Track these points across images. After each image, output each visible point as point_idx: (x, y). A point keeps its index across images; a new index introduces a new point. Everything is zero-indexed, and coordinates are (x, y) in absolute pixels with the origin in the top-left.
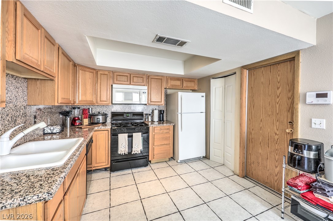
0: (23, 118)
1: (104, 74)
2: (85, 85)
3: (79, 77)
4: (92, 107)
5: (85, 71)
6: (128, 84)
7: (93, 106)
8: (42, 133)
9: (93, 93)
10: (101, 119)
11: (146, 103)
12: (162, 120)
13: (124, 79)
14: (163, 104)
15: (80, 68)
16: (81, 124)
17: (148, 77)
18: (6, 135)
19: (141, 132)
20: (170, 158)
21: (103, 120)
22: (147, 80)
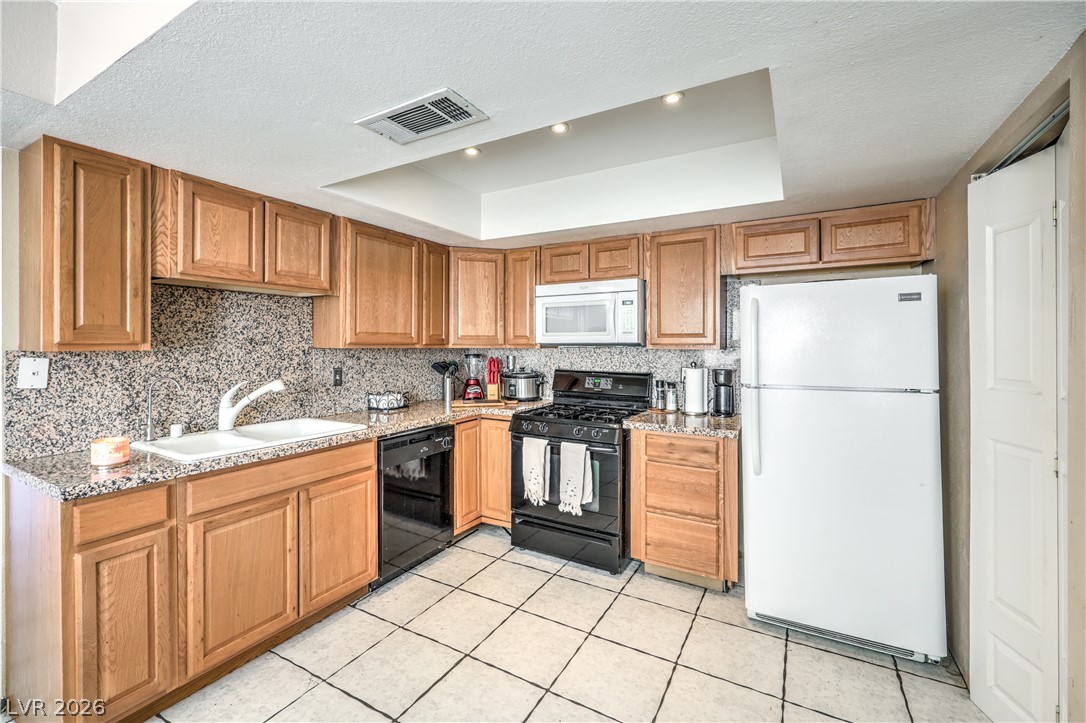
0: (298, 372)
1: (521, 260)
2: (473, 294)
3: (457, 278)
4: (515, 353)
5: (472, 260)
6: (584, 280)
7: (516, 349)
8: (364, 407)
9: (496, 315)
10: (523, 388)
11: (636, 341)
12: (723, 409)
13: (570, 263)
14: (714, 344)
15: (459, 255)
16: (480, 398)
17: (648, 244)
18: (226, 399)
19: (589, 442)
20: (729, 584)
21: (528, 392)
22: (648, 254)
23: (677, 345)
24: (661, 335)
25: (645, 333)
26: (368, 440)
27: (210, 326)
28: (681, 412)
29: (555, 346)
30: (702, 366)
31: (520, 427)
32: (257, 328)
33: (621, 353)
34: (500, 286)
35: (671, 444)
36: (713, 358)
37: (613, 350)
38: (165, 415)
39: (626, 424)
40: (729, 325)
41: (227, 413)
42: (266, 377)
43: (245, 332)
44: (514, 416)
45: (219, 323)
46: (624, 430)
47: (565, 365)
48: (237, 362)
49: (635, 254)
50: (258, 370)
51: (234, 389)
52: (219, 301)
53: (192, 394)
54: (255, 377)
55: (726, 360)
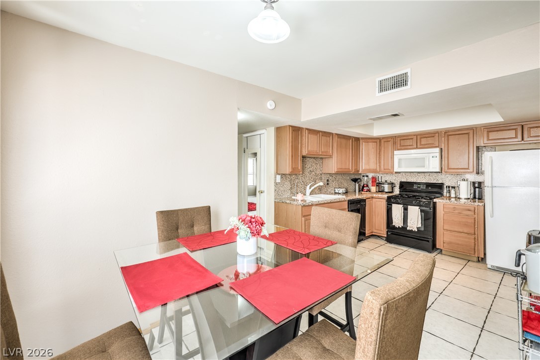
1: (387, 141)
2: (368, 155)
3: (362, 149)
4: (382, 175)
5: (368, 142)
6: (414, 148)
8: (334, 192)
9: (377, 161)
10: (387, 188)
11: (438, 171)
12: (477, 197)
13: (408, 142)
14: (473, 172)
15: (363, 140)
16: (369, 191)
17: (443, 135)
18: (308, 186)
19: (420, 206)
20: (480, 259)
21: (389, 189)
22: (443, 139)
23: (456, 172)
24: (448, 169)
25: (442, 168)
26: (346, 201)
28: (458, 198)
29: (400, 173)
30: (467, 180)
31: (390, 201)
32: (312, 167)
33: (429, 175)
34: (378, 151)
35: (454, 208)
36: (473, 177)
37: (426, 174)
39: (435, 200)
40: (480, 164)
41: (308, 191)
43: (309, 168)
44: (388, 197)
45: (305, 166)
46: (434, 202)
47: (404, 180)
48: (308, 177)
49: (437, 139)
50: (312, 179)
51: (310, 185)
52: (305, 160)
55: (478, 179)
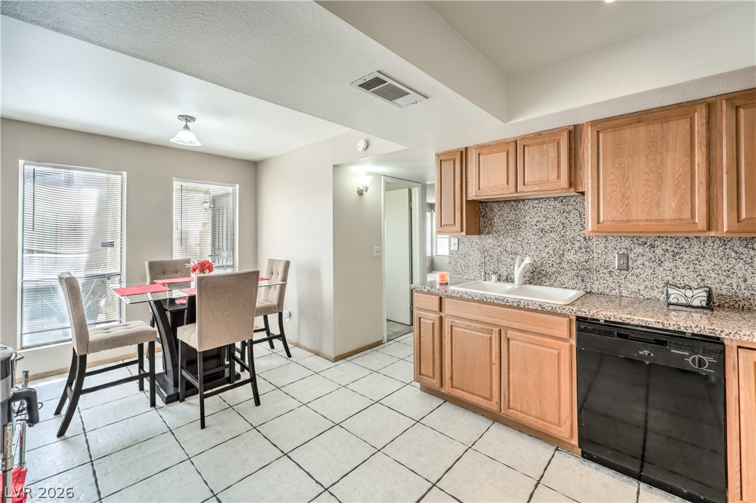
27: (517, 222)
32: (546, 221)
38: (496, 269)
41: (516, 273)
42: (553, 255)
43: (538, 224)
45: (522, 219)
48: (533, 244)
50: (547, 250)
52: (523, 206)
53: (509, 260)
54: (545, 254)
